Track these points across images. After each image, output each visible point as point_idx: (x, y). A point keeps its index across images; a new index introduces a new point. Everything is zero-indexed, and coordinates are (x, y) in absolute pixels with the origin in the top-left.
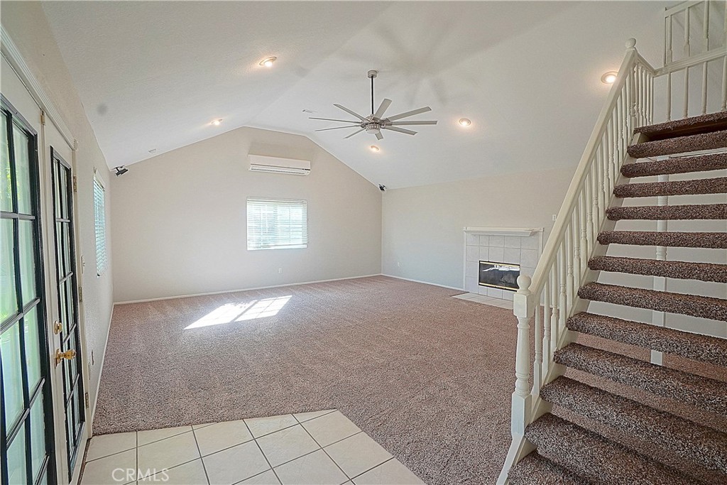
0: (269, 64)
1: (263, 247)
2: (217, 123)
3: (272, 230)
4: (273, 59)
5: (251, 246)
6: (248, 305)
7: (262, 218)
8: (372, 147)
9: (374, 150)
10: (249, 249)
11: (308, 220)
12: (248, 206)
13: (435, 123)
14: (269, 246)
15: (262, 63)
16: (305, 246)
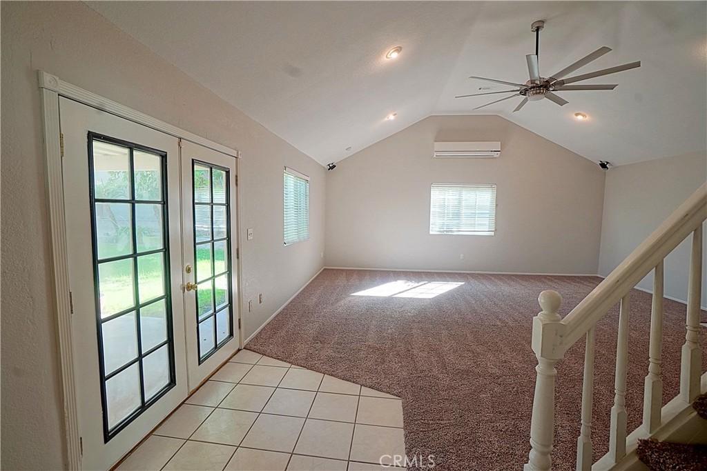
0: (395, 56)
1: (447, 231)
2: (392, 117)
3: (457, 215)
4: (399, 50)
5: (434, 230)
6: (417, 284)
7: (446, 204)
8: (577, 115)
9: (580, 117)
10: (431, 233)
11: (497, 205)
12: (432, 192)
13: (637, 65)
14: (451, 231)
15: (388, 56)
16: (493, 233)
